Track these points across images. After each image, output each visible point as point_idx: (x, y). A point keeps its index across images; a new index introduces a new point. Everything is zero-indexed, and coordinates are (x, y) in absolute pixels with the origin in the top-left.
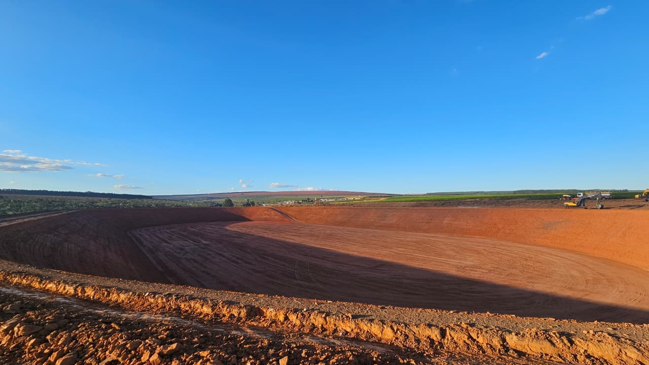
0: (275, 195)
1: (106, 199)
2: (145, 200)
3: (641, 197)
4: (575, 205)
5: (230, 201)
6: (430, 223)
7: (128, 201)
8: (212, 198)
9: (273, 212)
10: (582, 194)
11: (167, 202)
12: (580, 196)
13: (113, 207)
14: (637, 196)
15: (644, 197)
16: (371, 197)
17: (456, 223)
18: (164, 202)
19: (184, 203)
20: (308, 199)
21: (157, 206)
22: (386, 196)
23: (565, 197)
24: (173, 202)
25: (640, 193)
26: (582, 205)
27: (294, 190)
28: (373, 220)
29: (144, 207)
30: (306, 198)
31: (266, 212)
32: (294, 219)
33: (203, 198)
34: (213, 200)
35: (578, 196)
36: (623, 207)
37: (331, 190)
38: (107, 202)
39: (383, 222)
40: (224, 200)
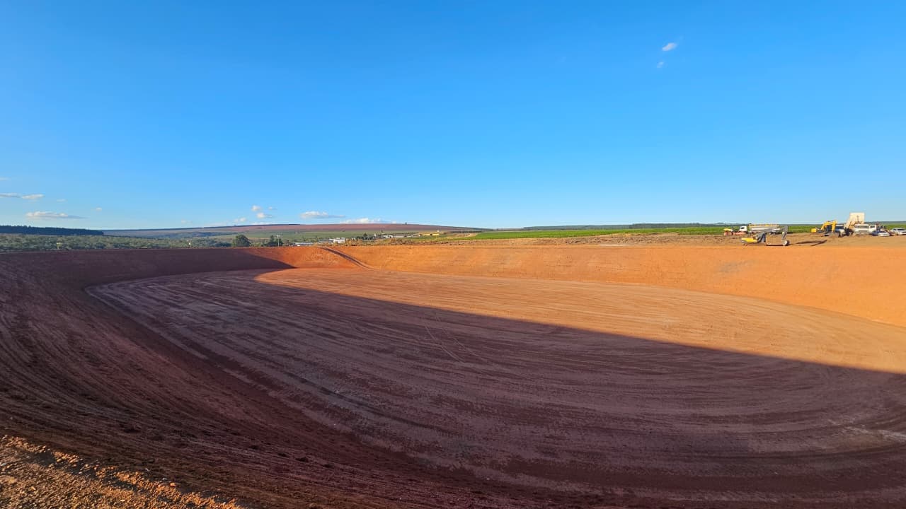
0: (311, 230)
1: (17, 236)
2: (92, 238)
3: (819, 232)
4: (755, 241)
5: (243, 238)
6: (570, 266)
7: (59, 239)
8: (209, 234)
9: (329, 255)
10: (745, 227)
11: (133, 240)
12: (743, 230)
13: (33, 250)
14: (814, 230)
15: (823, 231)
16: (454, 232)
17: (605, 266)
18: (127, 240)
19: (163, 242)
20: (365, 235)
21: (116, 247)
22: (473, 231)
23: (727, 231)
24: (144, 241)
25: (819, 226)
26: (763, 241)
27: (340, 223)
28: (486, 264)
29: (91, 248)
30: (361, 233)
31: (319, 255)
32: (363, 264)
33: (194, 235)
34: (211, 238)
35: (741, 230)
36: (803, 243)
37: (394, 222)
38: (17, 240)
39: (502, 266)
40: (234, 237)
